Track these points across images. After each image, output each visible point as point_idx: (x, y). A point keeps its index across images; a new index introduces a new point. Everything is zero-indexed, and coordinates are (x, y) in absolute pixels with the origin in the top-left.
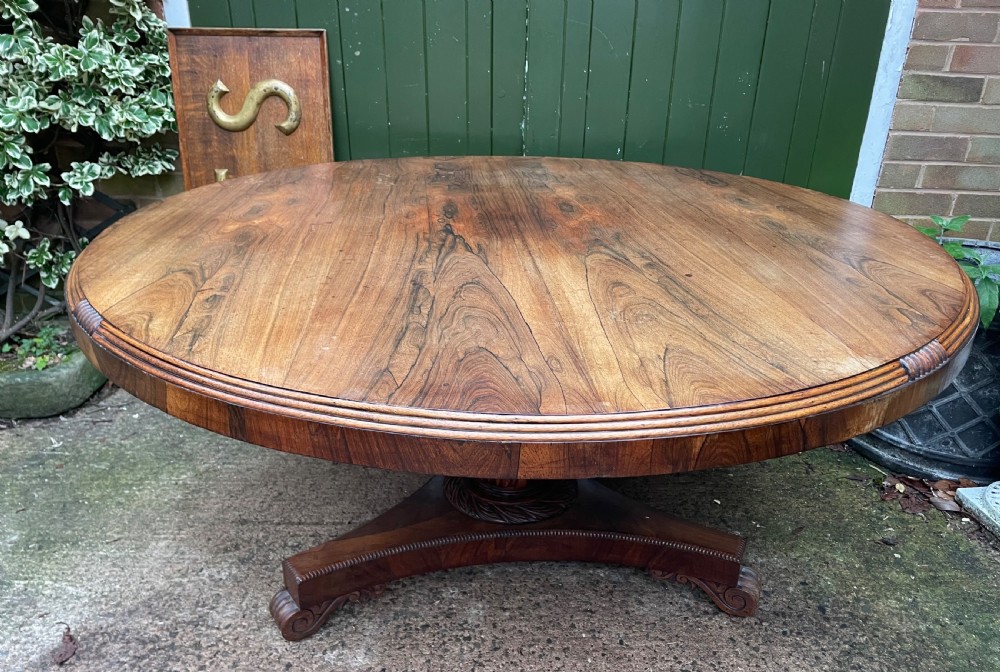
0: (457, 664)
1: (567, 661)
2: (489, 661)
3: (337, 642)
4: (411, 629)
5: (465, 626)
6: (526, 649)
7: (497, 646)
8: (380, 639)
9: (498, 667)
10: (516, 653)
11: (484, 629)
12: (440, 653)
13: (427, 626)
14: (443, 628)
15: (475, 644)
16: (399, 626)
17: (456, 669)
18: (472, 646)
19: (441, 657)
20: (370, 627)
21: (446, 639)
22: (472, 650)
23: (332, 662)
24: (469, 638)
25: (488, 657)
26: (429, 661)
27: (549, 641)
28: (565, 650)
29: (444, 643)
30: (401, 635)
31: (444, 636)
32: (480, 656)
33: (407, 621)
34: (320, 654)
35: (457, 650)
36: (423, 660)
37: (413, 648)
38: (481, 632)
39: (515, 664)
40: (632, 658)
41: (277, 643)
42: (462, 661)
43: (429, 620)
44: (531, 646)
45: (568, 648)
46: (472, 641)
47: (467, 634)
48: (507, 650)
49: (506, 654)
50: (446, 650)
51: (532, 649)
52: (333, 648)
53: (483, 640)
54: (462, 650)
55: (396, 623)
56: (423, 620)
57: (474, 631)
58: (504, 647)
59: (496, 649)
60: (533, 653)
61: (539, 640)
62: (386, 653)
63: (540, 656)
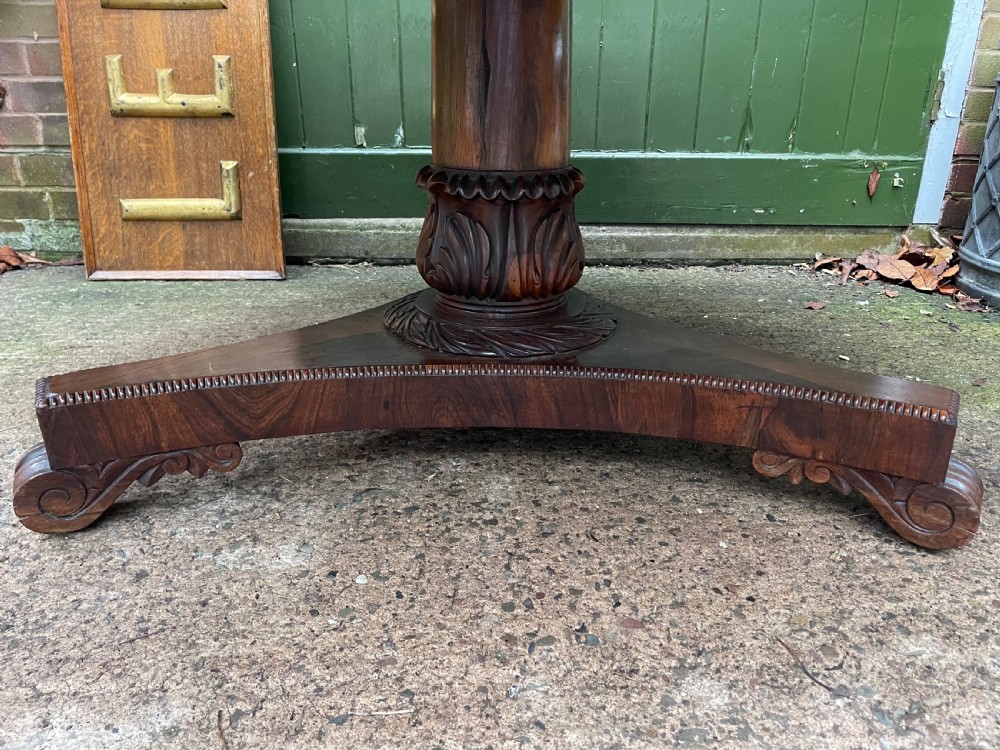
0: (475, 558)
1: (682, 546)
2: (537, 551)
3: (244, 536)
4: (385, 512)
5: (485, 505)
6: (601, 534)
7: (546, 530)
8: (327, 529)
9: (555, 560)
10: (583, 538)
11: (518, 507)
12: (440, 543)
13: (415, 508)
14: (445, 509)
15: (506, 529)
16: (362, 511)
17: (475, 566)
18: (502, 533)
19: (445, 550)
20: (309, 515)
21: (451, 525)
22: (501, 539)
23: (230, 567)
24: (494, 522)
25: (534, 546)
26: (422, 556)
27: (640, 521)
28: (671, 531)
29: (448, 530)
30: (367, 522)
31: (448, 520)
32: (518, 545)
33: (378, 503)
34: (208, 556)
35: (473, 538)
36: (409, 556)
37: (390, 539)
38: (515, 512)
39: (587, 554)
40: (800, 539)
41: (125, 542)
42: (486, 554)
43: (418, 499)
44: (608, 528)
45: (678, 529)
46: (500, 524)
47: (488, 516)
48: (566, 535)
49: (566, 539)
50: (453, 540)
51: (612, 533)
52: (234, 545)
53: (520, 524)
54: (483, 540)
55: (357, 506)
56: (408, 500)
57: (500, 511)
58: (561, 531)
59: (545, 535)
60: (616, 537)
61: (621, 520)
62: (338, 548)
63: (631, 542)
